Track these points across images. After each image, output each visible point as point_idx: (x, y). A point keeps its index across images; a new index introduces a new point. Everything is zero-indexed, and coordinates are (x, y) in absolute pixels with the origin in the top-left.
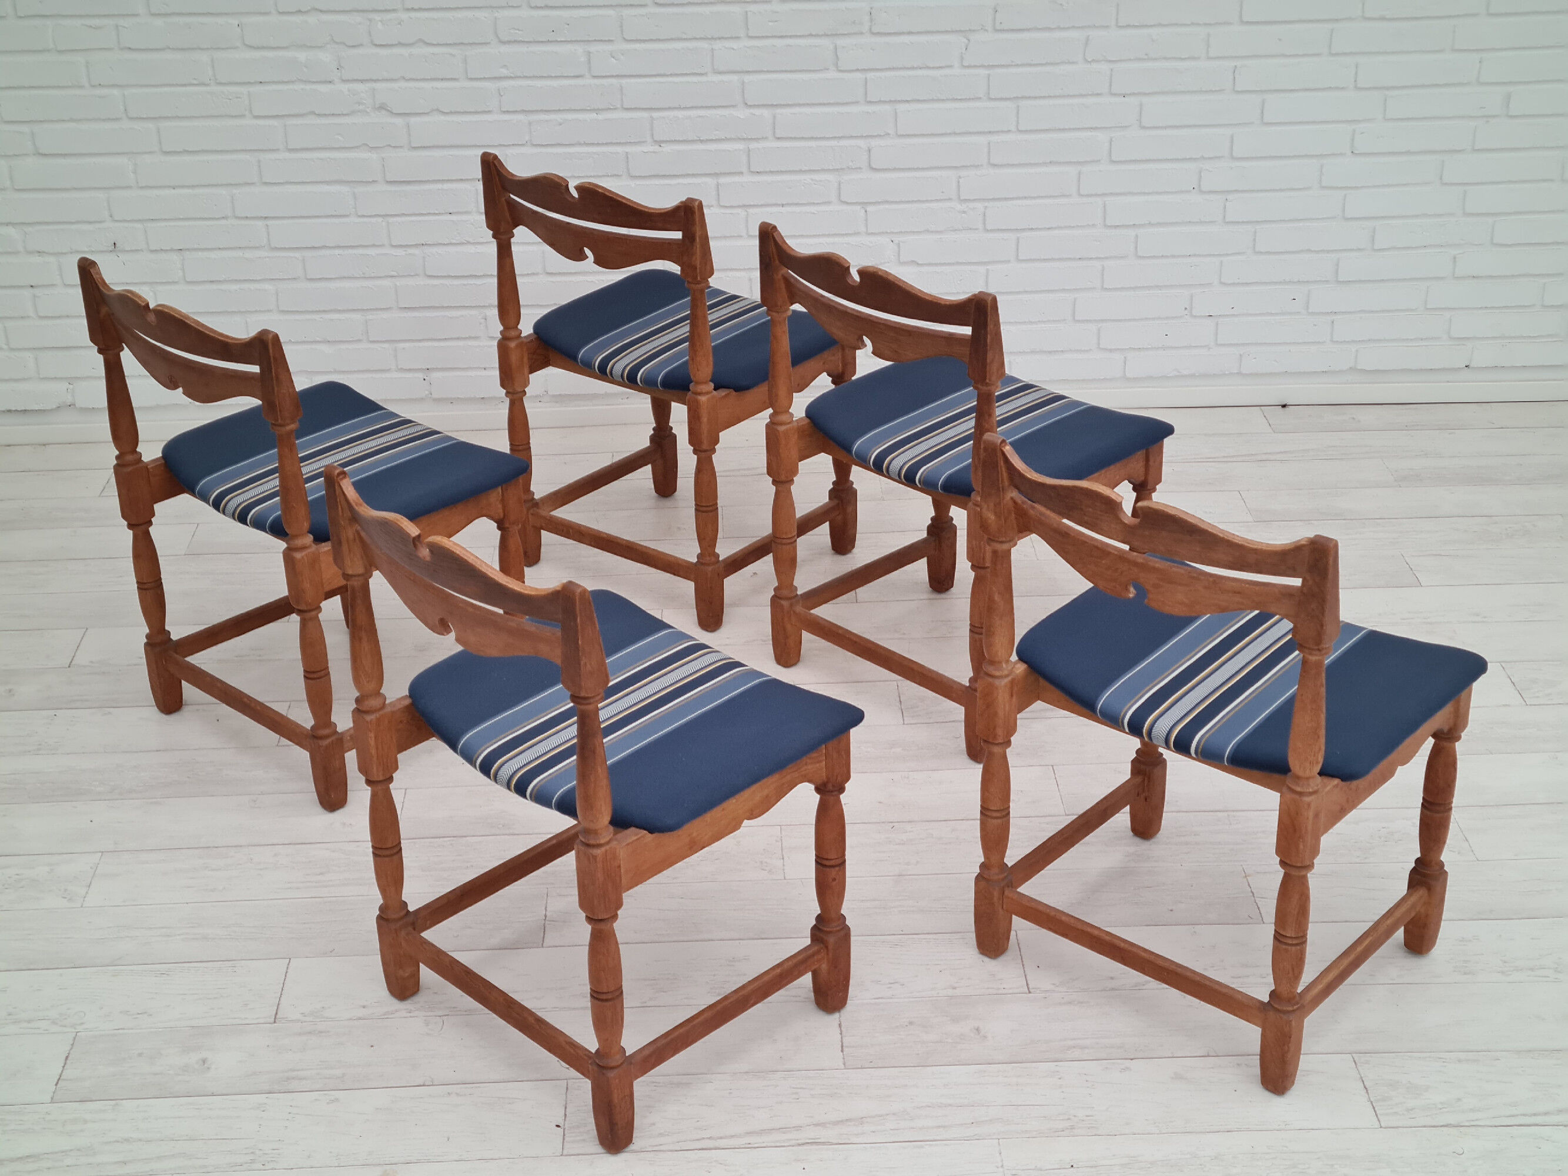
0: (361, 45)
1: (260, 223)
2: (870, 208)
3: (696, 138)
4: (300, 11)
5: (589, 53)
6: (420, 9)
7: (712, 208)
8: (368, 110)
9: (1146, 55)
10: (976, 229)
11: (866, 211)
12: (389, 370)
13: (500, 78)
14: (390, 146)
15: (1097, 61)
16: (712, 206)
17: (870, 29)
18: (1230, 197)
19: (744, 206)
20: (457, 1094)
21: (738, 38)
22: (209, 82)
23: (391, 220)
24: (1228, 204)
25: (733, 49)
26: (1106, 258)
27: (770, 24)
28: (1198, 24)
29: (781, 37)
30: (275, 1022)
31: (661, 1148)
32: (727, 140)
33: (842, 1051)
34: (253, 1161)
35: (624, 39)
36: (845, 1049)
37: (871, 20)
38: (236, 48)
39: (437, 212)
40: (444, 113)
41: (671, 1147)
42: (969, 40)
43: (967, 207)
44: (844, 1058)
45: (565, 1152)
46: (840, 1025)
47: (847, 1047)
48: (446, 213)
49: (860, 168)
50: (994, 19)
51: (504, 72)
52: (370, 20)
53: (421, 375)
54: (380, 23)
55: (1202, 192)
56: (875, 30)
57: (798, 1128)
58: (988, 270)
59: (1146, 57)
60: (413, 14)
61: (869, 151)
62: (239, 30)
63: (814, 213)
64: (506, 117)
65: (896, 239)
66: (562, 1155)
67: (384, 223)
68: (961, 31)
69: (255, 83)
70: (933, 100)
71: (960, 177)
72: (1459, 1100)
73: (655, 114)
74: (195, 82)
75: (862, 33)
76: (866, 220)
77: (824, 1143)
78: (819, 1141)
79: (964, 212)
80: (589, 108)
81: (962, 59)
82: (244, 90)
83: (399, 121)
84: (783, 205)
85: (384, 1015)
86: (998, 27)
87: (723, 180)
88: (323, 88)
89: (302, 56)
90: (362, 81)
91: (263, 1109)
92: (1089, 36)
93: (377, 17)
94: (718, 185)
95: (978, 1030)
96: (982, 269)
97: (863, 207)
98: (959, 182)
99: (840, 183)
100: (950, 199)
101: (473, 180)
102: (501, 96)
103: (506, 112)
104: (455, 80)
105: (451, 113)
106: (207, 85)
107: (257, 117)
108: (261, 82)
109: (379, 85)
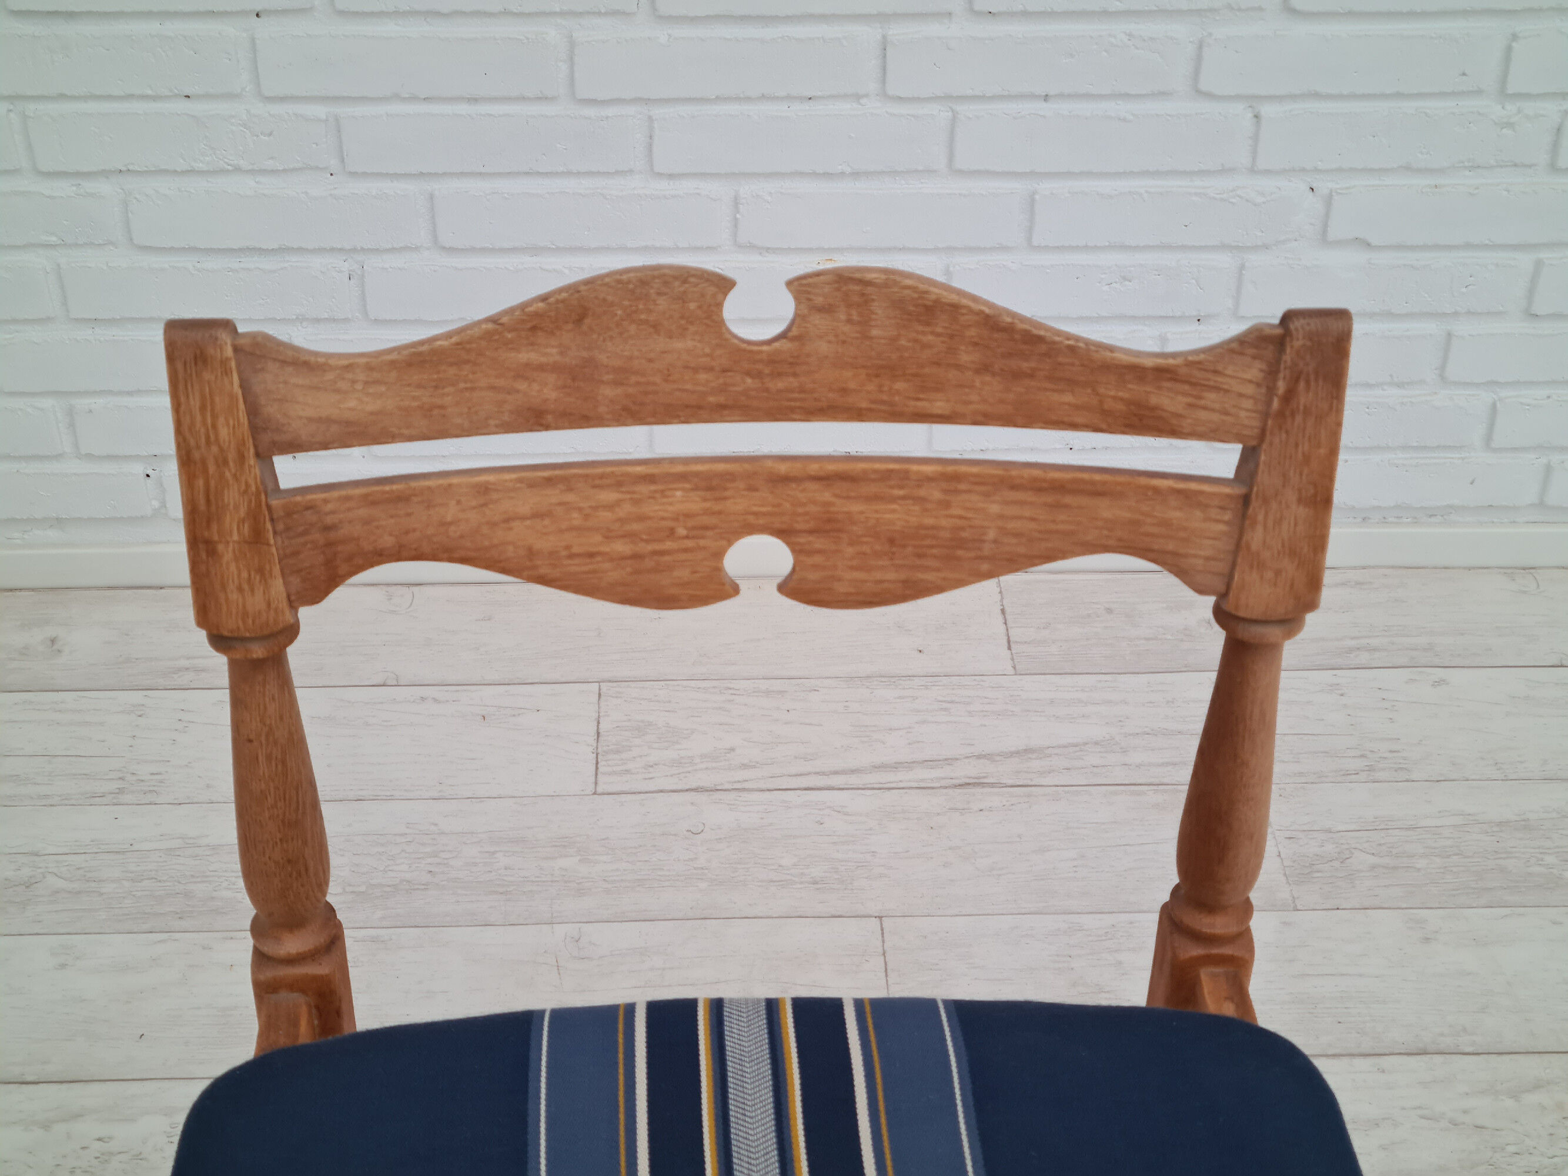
2: (1268, 110)
7: (863, 101)
10: (1531, 166)
11: (1256, 116)
12: (58, 457)
16: (866, 96)
19: (948, 98)
23: (31, 107)
39: (150, 92)
43: (1519, 111)
48: (176, 96)
49: (1260, 9)
53: (139, 469)
58: (1539, 264)
63: (1124, 120)
65: (1324, 185)
67: (12, 115)
71: (1515, 37)
76: (1256, 138)
79: (1508, 124)
84: (1046, 98)
87: (897, 31)
94: (884, 45)
96: (1525, 261)
97: (1250, 107)
98: (1509, 49)
99: (1200, 46)
100: (1479, 92)
101: (243, 13)
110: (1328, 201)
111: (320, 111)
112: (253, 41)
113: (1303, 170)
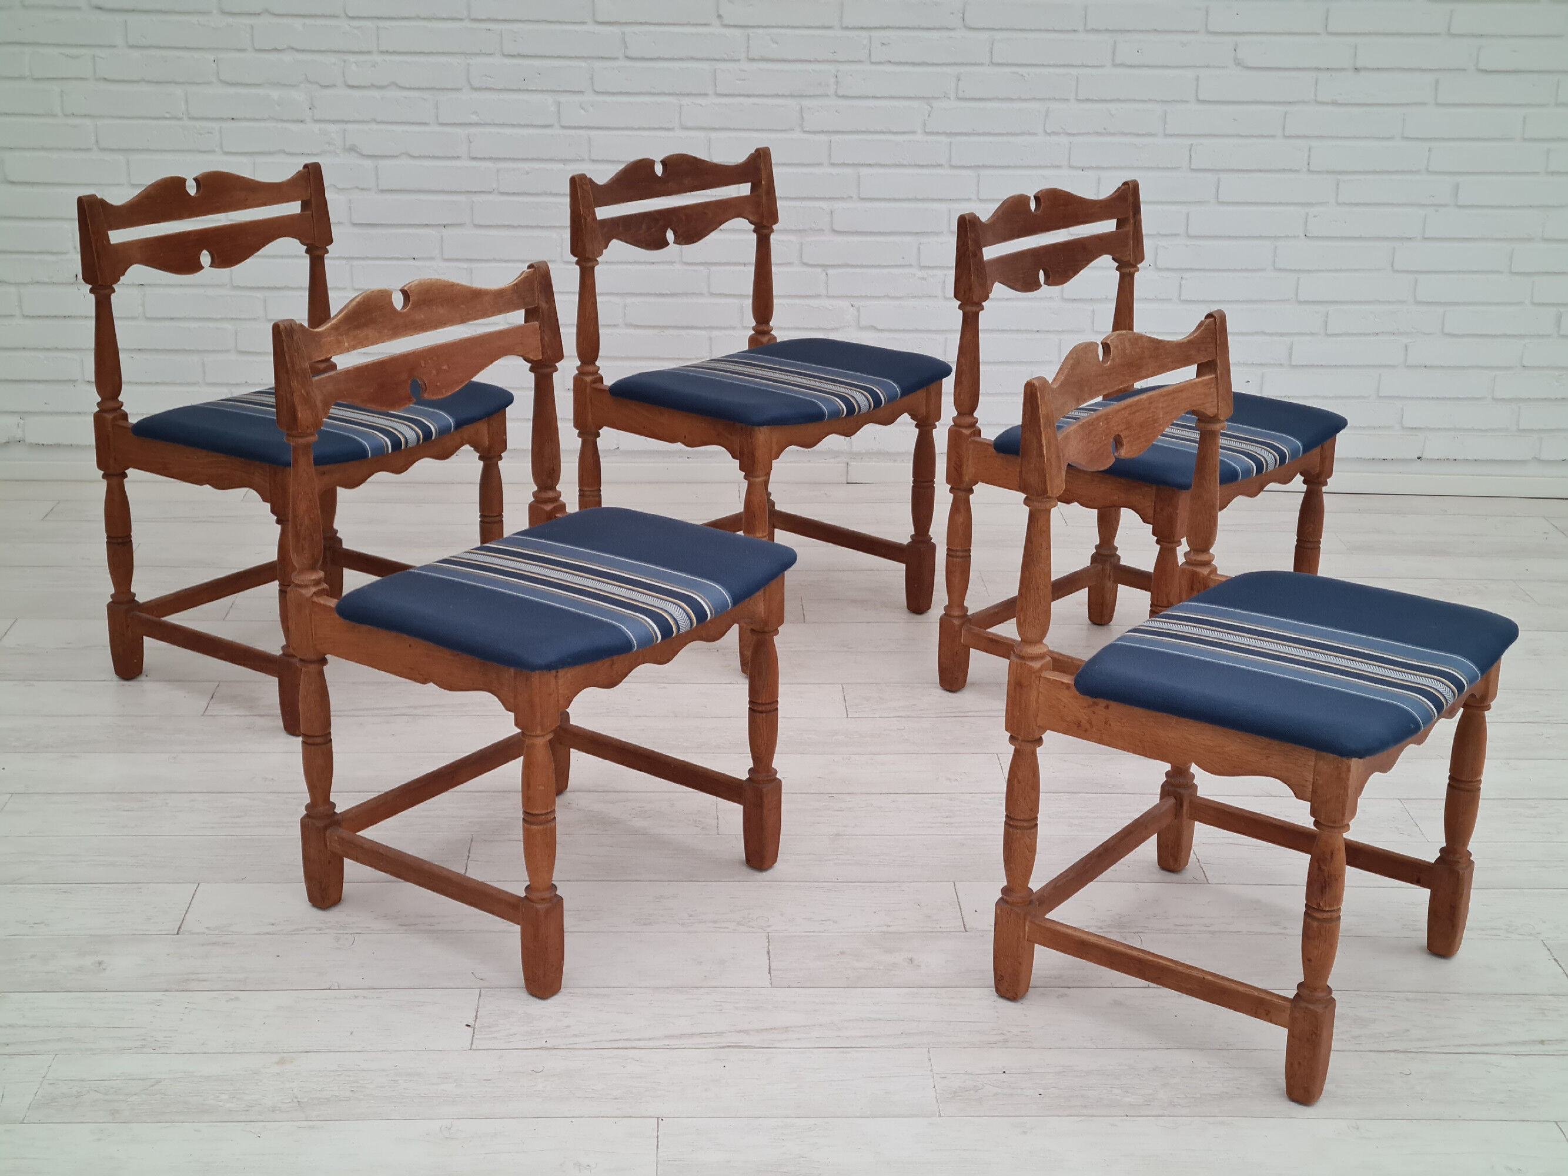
0: (335, 86)
2: (830, 271)
4: (276, 50)
5: (559, 103)
6: (394, 53)
7: (674, 264)
8: (338, 151)
9: (1105, 129)
10: (936, 297)
11: (827, 274)
13: (470, 124)
14: (357, 188)
15: (1058, 134)
16: (674, 262)
17: (836, 92)
18: (1186, 275)
19: (706, 263)
20: (364, 997)
21: (706, 95)
22: (181, 116)
23: (355, 263)
24: (1183, 282)
25: (701, 105)
26: (1063, 331)
27: (739, 82)
28: (1156, 101)
29: (748, 96)
30: (178, 934)
31: (575, 1046)
33: (770, 973)
34: (143, 1046)
35: (595, 91)
36: (772, 971)
37: (837, 82)
38: (209, 83)
39: (401, 257)
40: (413, 157)
41: (584, 1046)
42: (932, 108)
43: (927, 274)
44: (771, 979)
45: (473, 1047)
46: (768, 953)
47: (775, 970)
48: (410, 259)
49: (823, 230)
50: (957, 89)
51: (474, 118)
52: (345, 61)
54: (354, 64)
55: (1158, 269)
56: (840, 92)
57: (720, 1034)
59: (1105, 131)
60: (388, 57)
61: (832, 212)
62: (214, 65)
64: (474, 163)
65: (856, 303)
66: (470, 1050)
67: (347, 266)
68: (924, 98)
69: (226, 119)
70: (896, 166)
71: (920, 244)
72: (1408, 1030)
74: (167, 115)
75: (828, 96)
76: (827, 283)
77: (745, 1047)
78: (741, 1044)
79: (924, 279)
80: (556, 158)
81: (925, 125)
82: (215, 125)
83: (369, 163)
85: (293, 931)
86: (961, 95)
88: (294, 127)
89: (275, 94)
90: (333, 122)
91: (158, 1004)
92: (1049, 108)
93: (352, 58)
95: (911, 960)
96: (940, 338)
97: (824, 270)
98: (919, 248)
99: (802, 244)
100: (910, 266)
101: (438, 225)
102: (471, 142)
103: (475, 159)
104: (425, 124)
105: (420, 157)
106: (180, 119)
107: (227, 153)
108: (233, 119)
109: (350, 127)
110: (858, 310)
111: (465, 265)
112: (442, 237)
113: (846, 297)
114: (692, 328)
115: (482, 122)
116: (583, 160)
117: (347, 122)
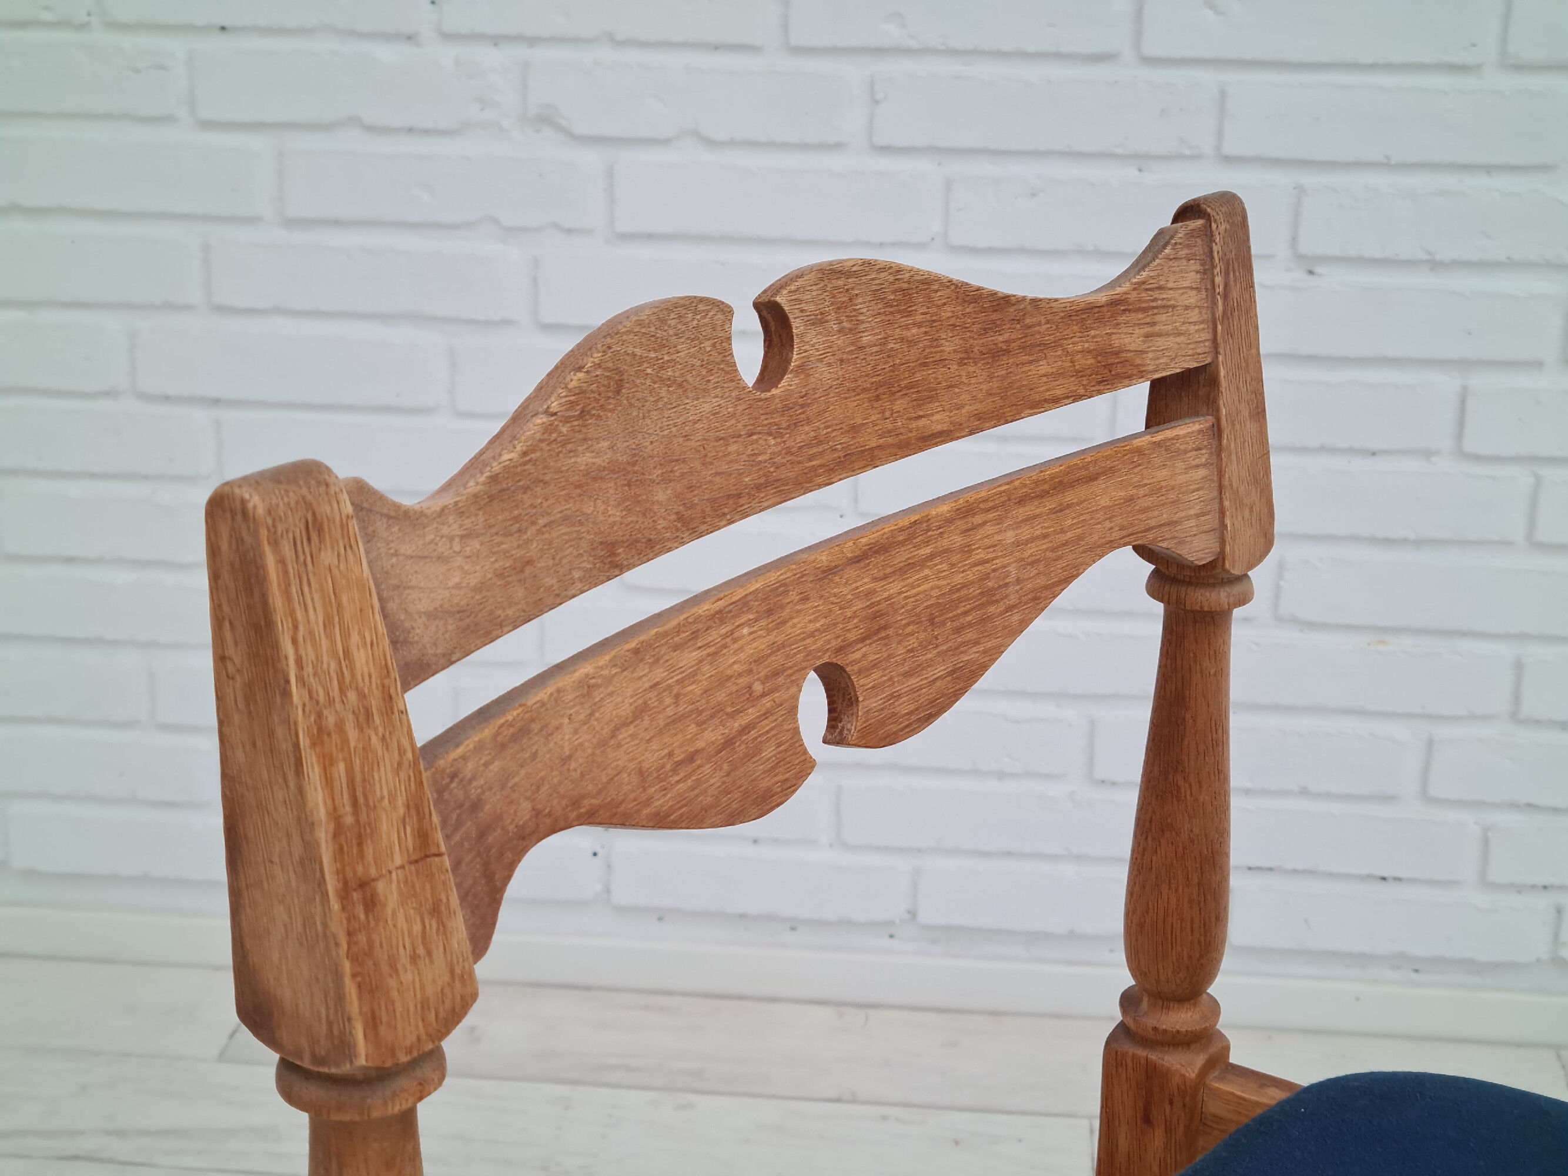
1: (200, 416)
3: (1421, 255)
7: (1435, 458)
8: (506, 123)
13: (878, 51)
14: (556, 226)
16: (1438, 453)
19: (1531, 459)
22: (84, 17)
32: (1512, 265)
40: (711, 143)
51: (892, 34)
64: (885, 163)
69: (206, 29)
73: (1310, 180)
74: (46, 16)
80: (1120, 151)
82: (176, 46)
83: (590, 159)
87: (1479, 381)
88: (387, 54)
90: (497, 40)
94: (1463, 397)
102: (877, 102)
103: (886, 150)
104: (752, 49)
105: (732, 143)
106: (83, 27)
107: (208, 125)
108: (223, 28)
109: (541, 54)
114: (1464, 634)
115: (913, 44)
116: (1196, 157)
117: (533, 41)
